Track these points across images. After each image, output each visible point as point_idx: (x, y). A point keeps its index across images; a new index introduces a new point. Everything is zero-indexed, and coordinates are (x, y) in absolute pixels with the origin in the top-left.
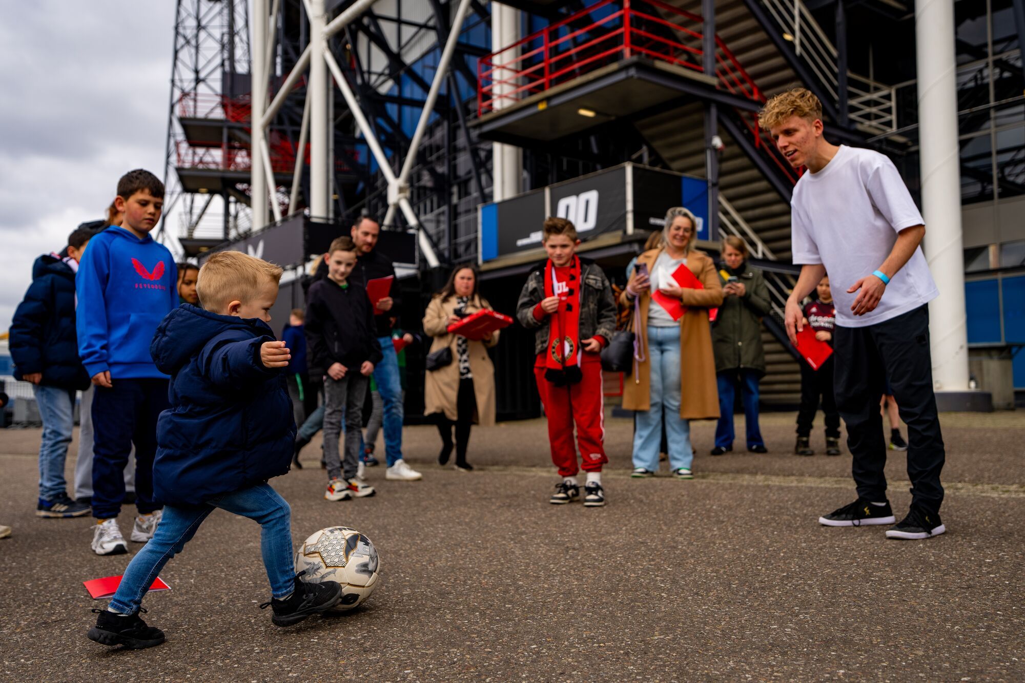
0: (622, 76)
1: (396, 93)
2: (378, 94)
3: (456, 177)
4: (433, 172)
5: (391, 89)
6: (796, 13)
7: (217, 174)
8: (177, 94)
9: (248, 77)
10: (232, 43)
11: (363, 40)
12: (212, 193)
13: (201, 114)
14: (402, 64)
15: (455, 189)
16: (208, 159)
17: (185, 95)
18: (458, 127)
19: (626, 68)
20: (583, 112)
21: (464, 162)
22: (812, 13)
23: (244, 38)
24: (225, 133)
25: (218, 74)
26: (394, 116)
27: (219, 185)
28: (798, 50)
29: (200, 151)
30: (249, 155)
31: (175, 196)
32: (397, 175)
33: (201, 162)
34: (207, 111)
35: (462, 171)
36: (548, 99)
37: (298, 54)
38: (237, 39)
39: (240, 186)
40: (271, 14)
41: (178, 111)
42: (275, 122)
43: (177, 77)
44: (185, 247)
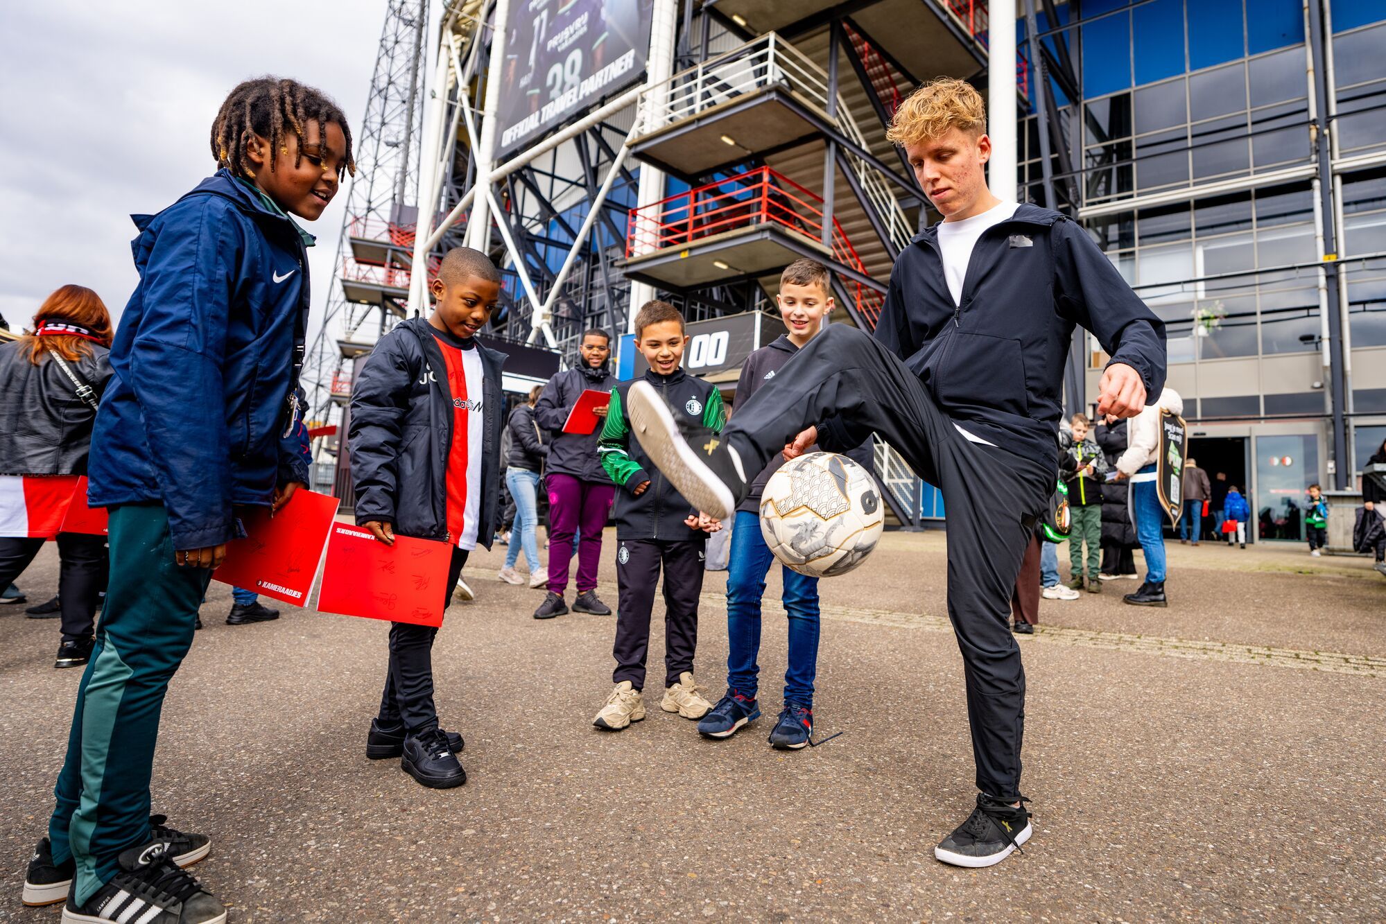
0: (758, 237)
1: (544, 235)
2: (530, 234)
3: (590, 311)
4: (571, 304)
5: (541, 231)
6: (892, 209)
7: (378, 288)
8: (350, 219)
9: (415, 210)
10: (403, 181)
11: (520, 186)
12: (371, 304)
13: (370, 236)
14: (552, 211)
15: (589, 321)
16: (370, 275)
17: (357, 219)
18: (597, 269)
19: (763, 230)
20: (718, 264)
21: (601, 298)
22: (904, 210)
23: (415, 179)
24: (389, 253)
25: (389, 205)
26: (542, 254)
27: (379, 299)
28: (892, 238)
29: (365, 267)
30: (409, 275)
31: (338, 304)
32: (542, 302)
33: (364, 277)
34: (376, 234)
35: (596, 307)
36: (691, 249)
37: (461, 194)
38: (408, 179)
39: (398, 301)
40: (442, 160)
41: (349, 232)
42: (435, 249)
43: (351, 205)
44: (341, 349)
